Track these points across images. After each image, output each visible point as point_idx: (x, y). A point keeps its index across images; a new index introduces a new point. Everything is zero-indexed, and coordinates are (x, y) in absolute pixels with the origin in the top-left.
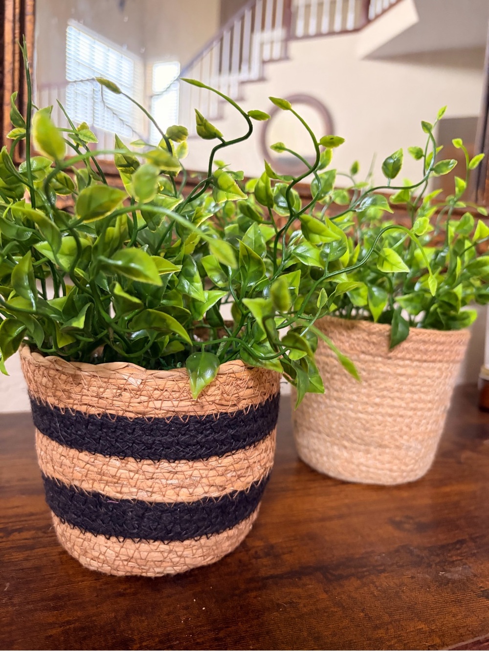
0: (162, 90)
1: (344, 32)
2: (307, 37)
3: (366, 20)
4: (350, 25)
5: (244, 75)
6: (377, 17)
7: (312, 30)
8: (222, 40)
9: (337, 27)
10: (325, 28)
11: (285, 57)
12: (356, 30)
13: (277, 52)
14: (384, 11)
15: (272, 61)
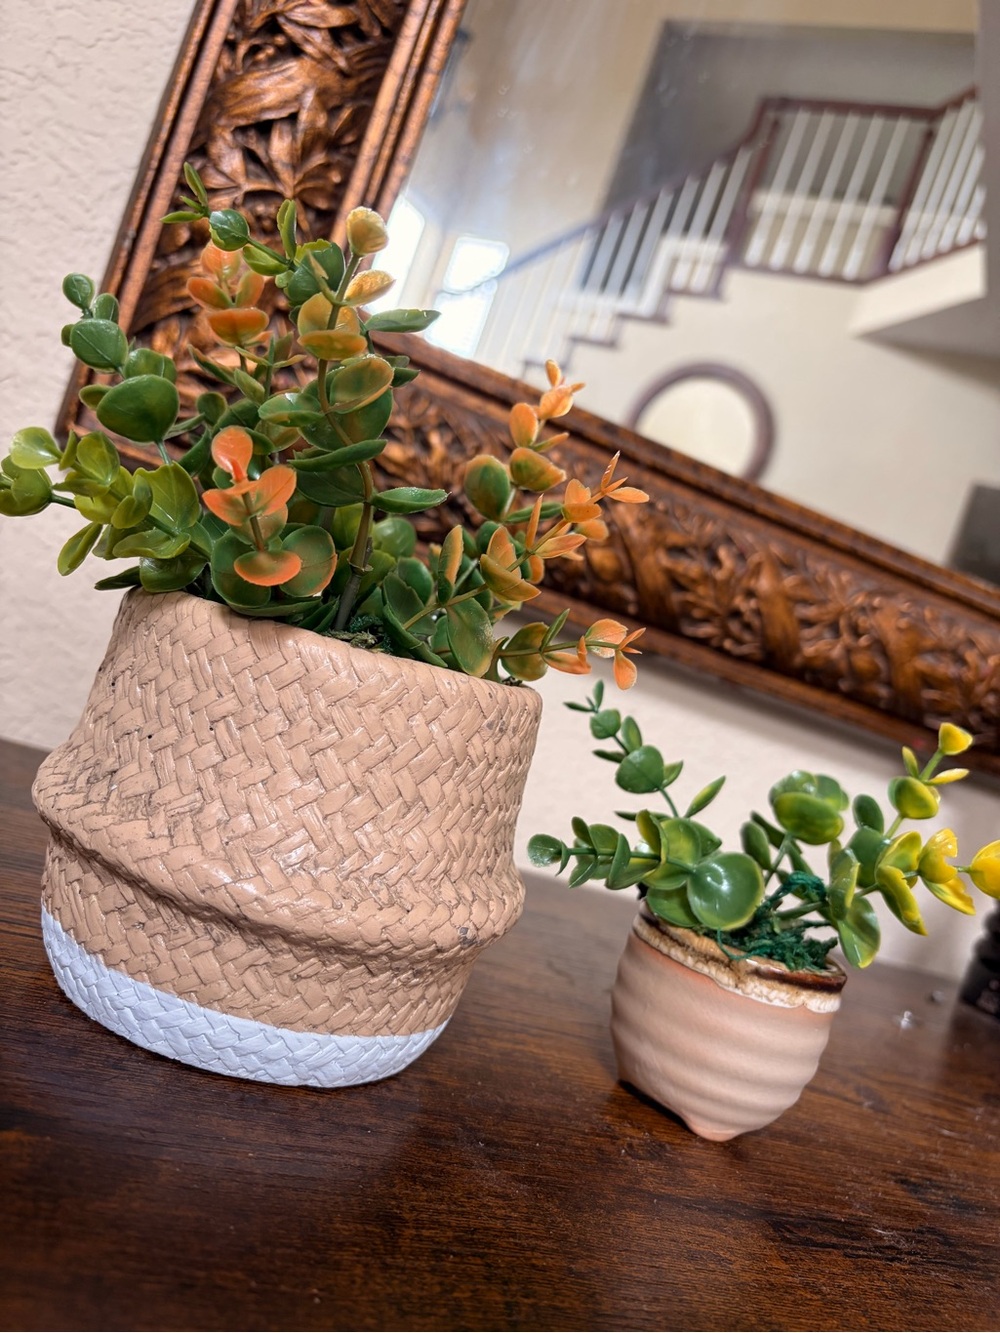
0: (462, 288)
1: (836, 279)
2: (763, 268)
3: (883, 267)
4: (851, 269)
5: (627, 304)
6: (906, 268)
7: (778, 258)
8: (603, 231)
9: (826, 265)
10: (802, 261)
11: (715, 292)
12: (860, 282)
13: (701, 278)
14: (922, 262)
15: (686, 292)
